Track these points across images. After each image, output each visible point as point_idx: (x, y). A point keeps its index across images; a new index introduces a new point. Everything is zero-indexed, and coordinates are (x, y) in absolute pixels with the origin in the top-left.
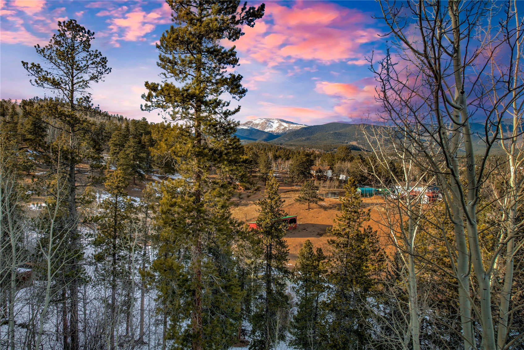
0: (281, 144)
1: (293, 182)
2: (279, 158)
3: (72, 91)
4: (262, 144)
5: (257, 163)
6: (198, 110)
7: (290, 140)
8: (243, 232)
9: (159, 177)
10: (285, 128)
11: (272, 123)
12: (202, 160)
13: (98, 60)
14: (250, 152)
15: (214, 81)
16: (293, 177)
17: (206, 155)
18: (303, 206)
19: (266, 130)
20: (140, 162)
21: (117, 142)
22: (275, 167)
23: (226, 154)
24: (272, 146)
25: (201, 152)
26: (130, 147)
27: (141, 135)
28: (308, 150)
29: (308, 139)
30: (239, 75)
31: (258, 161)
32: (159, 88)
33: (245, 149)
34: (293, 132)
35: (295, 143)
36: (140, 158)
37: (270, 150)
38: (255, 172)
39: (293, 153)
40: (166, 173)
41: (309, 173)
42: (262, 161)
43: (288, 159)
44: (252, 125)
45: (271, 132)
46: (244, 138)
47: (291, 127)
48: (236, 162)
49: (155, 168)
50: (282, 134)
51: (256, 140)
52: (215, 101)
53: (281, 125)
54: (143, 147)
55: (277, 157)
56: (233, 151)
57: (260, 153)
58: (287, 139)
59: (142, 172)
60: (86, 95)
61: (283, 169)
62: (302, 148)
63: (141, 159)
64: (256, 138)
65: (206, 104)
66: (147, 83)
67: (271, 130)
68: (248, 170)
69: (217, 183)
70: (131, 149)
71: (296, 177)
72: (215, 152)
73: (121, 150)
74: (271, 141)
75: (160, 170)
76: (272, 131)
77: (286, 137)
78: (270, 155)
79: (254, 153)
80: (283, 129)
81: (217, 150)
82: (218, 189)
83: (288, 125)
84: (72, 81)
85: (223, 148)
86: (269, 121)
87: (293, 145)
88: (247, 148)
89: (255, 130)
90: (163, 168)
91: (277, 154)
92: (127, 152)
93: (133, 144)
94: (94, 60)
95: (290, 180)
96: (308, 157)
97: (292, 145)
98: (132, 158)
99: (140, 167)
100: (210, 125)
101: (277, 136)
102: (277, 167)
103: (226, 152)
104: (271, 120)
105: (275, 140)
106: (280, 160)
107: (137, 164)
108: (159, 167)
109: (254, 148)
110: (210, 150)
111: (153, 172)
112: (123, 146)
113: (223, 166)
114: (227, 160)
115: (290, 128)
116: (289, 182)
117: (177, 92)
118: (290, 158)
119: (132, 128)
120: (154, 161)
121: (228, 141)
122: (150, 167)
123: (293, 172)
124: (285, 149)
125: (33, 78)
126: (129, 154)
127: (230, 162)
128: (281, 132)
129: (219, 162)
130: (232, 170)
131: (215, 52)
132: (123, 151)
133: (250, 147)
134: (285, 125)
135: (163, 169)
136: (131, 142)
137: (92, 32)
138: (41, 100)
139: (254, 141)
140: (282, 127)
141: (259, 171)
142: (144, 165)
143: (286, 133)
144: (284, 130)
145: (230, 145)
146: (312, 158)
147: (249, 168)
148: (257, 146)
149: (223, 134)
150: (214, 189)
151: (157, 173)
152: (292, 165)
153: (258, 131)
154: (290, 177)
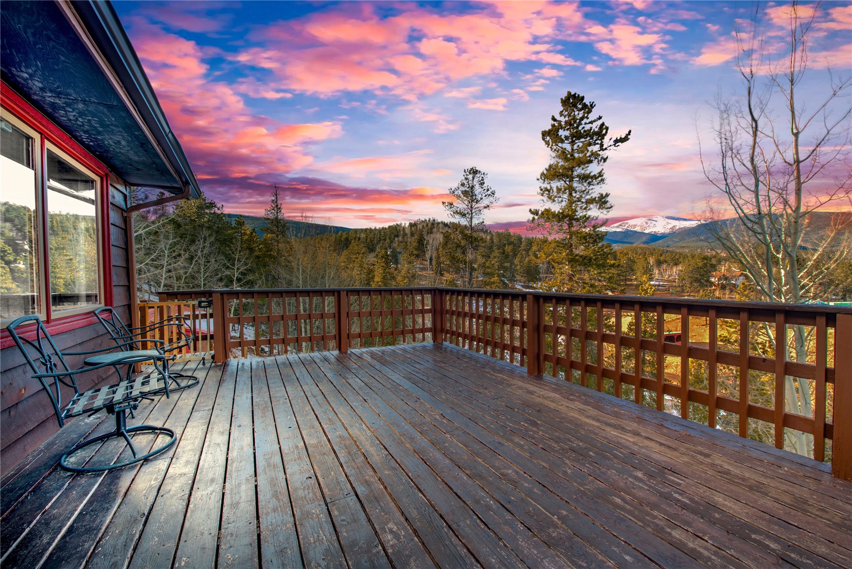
0: (667, 247)
1: (683, 291)
2: (663, 263)
3: (471, 218)
4: (640, 248)
5: (633, 270)
6: (570, 225)
7: (681, 240)
8: (610, 325)
9: (522, 286)
10: (675, 226)
11: (654, 222)
12: (575, 265)
13: (489, 193)
14: (624, 257)
15: (583, 200)
16: (683, 286)
17: (578, 261)
18: (698, 321)
19: (646, 232)
20: (504, 272)
21: (484, 253)
22: (659, 274)
23: (595, 260)
24: (654, 250)
25: (574, 259)
26: (495, 257)
27: (505, 245)
28: (708, 252)
29: (708, 238)
30: (607, 193)
31: (635, 267)
32: (540, 212)
33: (618, 255)
35: (688, 244)
36: (504, 267)
37: (652, 254)
38: (631, 280)
39: (685, 257)
40: (529, 281)
41: (708, 281)
42: (639, 266)
43: (676, 264)
44: (628, 227)
45: (653, 233)
46: (616, 242)
47: (683, 225)
48: (604, 266)
49: (518, 277)
50: (670, 234)
51: (632, 243)
52: (585, 216)
53: (668, 223)
54: (507, 257)
55: (660, 263)
56: (601, 257)
57: (638, 259)
58: (676, 240)
59: (506, 281)
60: (481, 221)
61: (669, 277)
62: (698, 250)
63: (505, 269)
64: (633, 241)
65: (577, 220)
66: (530, 210)
67: (653, 230)
68: (622, 278)
69: (587, 284)
70: (496, 260)
71: (688, 285)
72: (585, 258)
73: (487, 261)
74: (653, 244)
75: (523, 279)
76: (655, 232)
77: (676, 238)
78: (652, 261)
79: (629, 259)
80: (671, 228)
81: (587, 256)
82: (587, 288)
83: (679, 222)
84: (471, 211)
85: (592, 255)
87: (686, 247)
88: (621, 253)
89: (632, 231)
90: (525, 276)
91: (662, 258)
92: (493, 262)
93: (498, 255)
94: (486, 194)
95: (678, 289)
96: (705, 261)
97: (684, 247)
98: (497, 268)
99: (504, 276)
100: (580, 238)
101: (663, 236)
102: (660, 273)
103: (594, 258)
105: (660, 242)
106: (665, 266)
107: (501, 273)
108: (522, 276)
109: (630, 253)
110: (581, 256)
111: (516, 281)
112: (489, 257)
113: (592, 270)
114: (596, 264)
115: (682, 227)
116: (677, 291)
117: (554, 215)
118: (680, 262)
119: (496, 240)
120: (517, 270)
121: (596, 249)
122: (514, 276)
123: (684, 279)
124: (672, 252)
125: (449, 212)
126: (494, 264)
127: (599, 266)
128: (667, 231)
129: (589, 266)
130: (600, 273)
131: (584, 178)
132: (489, 262)
133: (625, 251)
134: (675, 222)
135: (526, 278)
136: (496, 253)
137: (486, 173)
138: (422, 221)
139: (630, 245)
140: (670, 226)
141: (636, 279)
142: (508, 274)
143: (675, 233)
144: (673, 229)
145: (599, 252)
146: (714, 261)
147: (623, 276)
148: (635, 250)
149: (592, 243)
150: (584, 288)
151: (520, 282)
152: (682, 271)
153: (636, 232)
154: (679, 286)
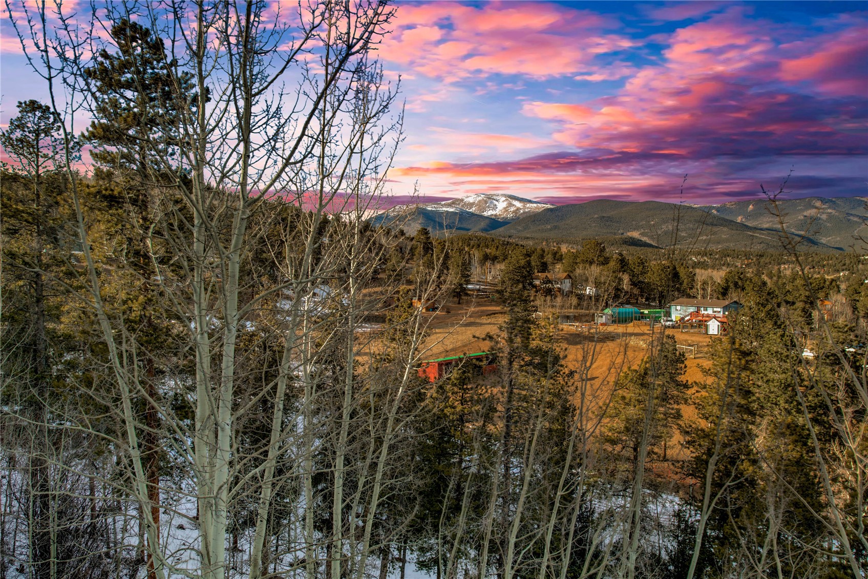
0: (509, 237)
4: (477, 237)
7: (525, 229)
10: (518, 209)
11: (495, 202)
19: (485, 214)
24: (493, 240)
28: (554, 247)
29: (555, 227)
34: (530, 217)
35: (533, 235)
44: (462, 206)
45: (493, 217)
47: (528, 208)
50: (513, 219)
51: (468, 230)
53: (511, 205)
58: (520, 228)
62: (544, 243)
64: (469, 227)
67: (494, 213)
74: (493, 232)
76: (496, 215)
77: (519, 225)
80: (514, 212)
83: (522, 204)
86: (490, 199)
87: (530, 238)
89: (468, 213)
97: (528, 238)
101: (505, 223)
104: (495, 197)
105: (501, 229)
106: (488, 264)
115: (526, 210)
124: (515, 245)
128: (510, 216)
134: (518, 204)
139: (465, 233)
140: (512, 209)
143: (518, 218)
144: (516, 213)
153: (472, 214)
